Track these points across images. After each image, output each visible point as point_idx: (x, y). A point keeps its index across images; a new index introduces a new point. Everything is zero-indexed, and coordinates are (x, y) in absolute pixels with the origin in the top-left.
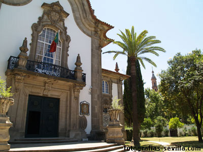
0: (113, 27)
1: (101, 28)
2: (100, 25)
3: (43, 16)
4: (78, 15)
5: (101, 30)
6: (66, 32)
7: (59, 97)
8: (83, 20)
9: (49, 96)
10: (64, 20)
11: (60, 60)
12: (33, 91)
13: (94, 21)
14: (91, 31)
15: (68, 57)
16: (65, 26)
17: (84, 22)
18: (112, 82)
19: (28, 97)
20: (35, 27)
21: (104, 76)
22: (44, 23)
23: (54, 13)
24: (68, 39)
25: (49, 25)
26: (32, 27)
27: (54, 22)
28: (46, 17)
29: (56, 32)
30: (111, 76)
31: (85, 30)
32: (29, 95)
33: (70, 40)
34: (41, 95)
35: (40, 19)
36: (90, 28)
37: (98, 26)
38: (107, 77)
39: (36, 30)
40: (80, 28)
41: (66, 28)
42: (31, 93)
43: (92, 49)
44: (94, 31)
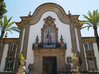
0: (79, 15)
1: (73, 18)
2: (72, 17)
3: (45, 24)
4: (61, 17)
5: (73, 19)
6: (56, 27)
7: (56, 56)
8: (64, 18)
9: (51, 56)
10: (54, 22)
11: (55, 40)
12: (44, 55)
13: (68, 17)
14: (69, 21)
15: (58, 38)
16: (55, 24)
17: (64, 19)
18: (92, 42)
19: (42, 58)
20: (42, 30)
21: (87, 41)
22: (45, 27)
23: (49, 21)
24: (57, 29)
25: (48, 27)
26: (41, 30)
27: (50, 24)
28: (46, 24)
29: (52, 28)
30: (91, 40)
31: (65, 22)
32: (43, 57)
33: (58, 30)
34: (48, 56)
35: (44, 25)
36: (68, 21)
37: (71, 18)
38: (89, 41)
39: (43, 31)
40: (63, 22)
41: (55, 25)
42: (43, 56)
43: (70, 30)
44: (70, 21)
